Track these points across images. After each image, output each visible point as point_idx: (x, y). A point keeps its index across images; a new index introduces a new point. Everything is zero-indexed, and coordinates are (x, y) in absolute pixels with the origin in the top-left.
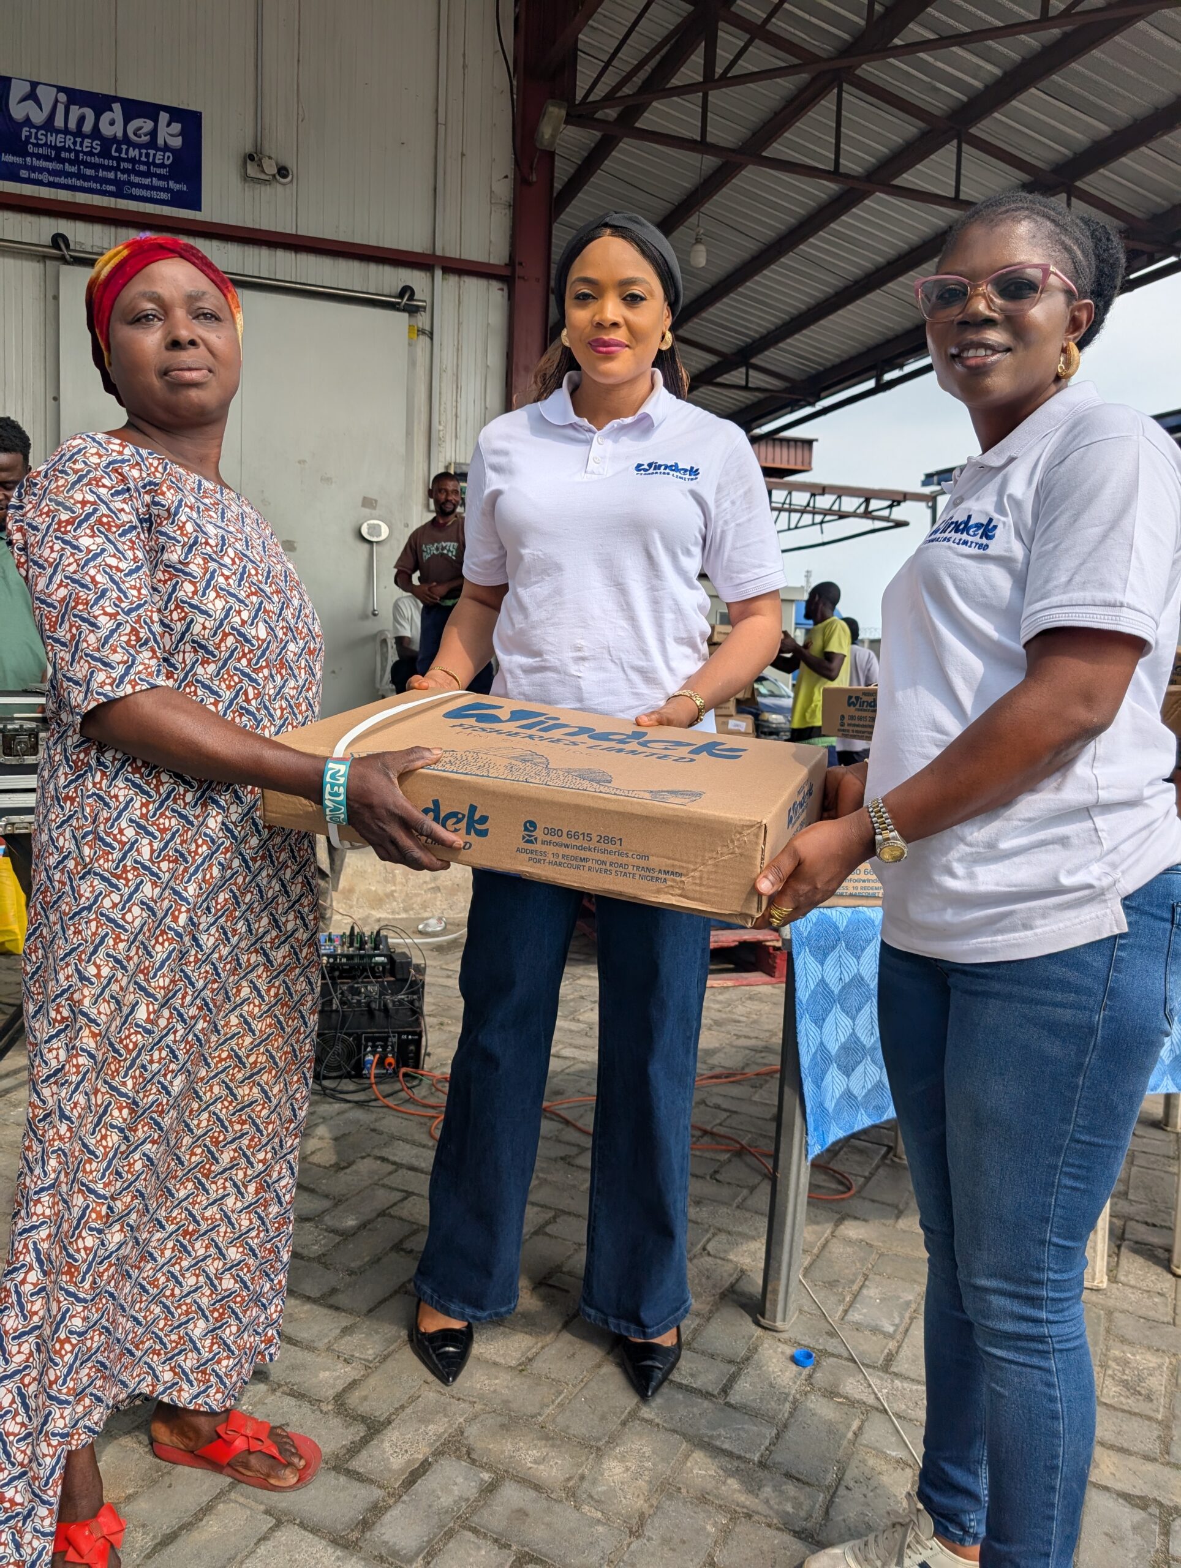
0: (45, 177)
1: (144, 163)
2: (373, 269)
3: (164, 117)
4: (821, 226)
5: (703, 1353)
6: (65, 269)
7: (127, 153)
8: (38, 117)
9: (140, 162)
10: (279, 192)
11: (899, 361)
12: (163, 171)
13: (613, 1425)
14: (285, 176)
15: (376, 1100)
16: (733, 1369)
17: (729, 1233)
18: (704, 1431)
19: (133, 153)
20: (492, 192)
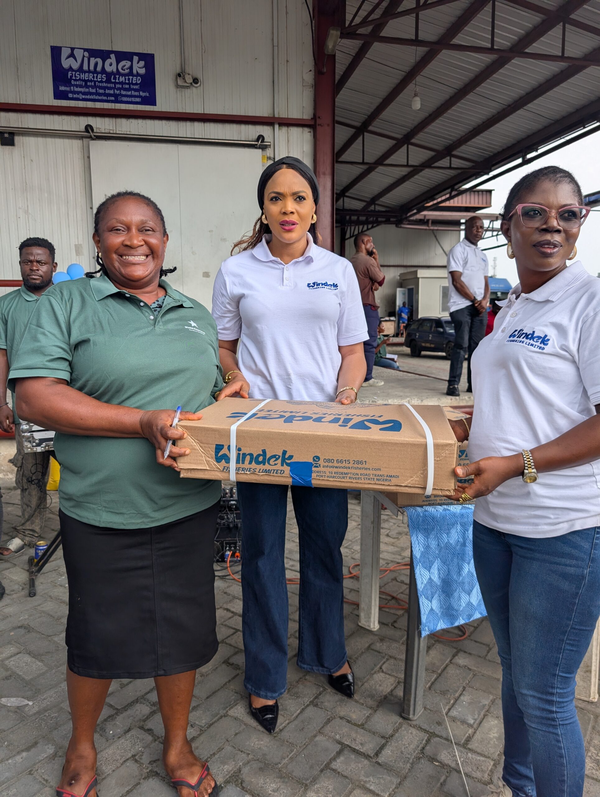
0: (81, 96)
1: (127, 84)
2: (243, 127)
3: (136, 58)
4: (487, 77)
5: (370, 731)
6: (92, 143)
7: (119, 80)
8: (75, 66)
9: (125, 83)
10: (194, 91)
11: (535, 147)
12: (136, 87)
13: (316, 772)
14: (197, 83)
15: (229, 575)
16: (384, 741)
17: (395, 659)
18: (362, 778)
19: (122, 79)
20: (303, 80)
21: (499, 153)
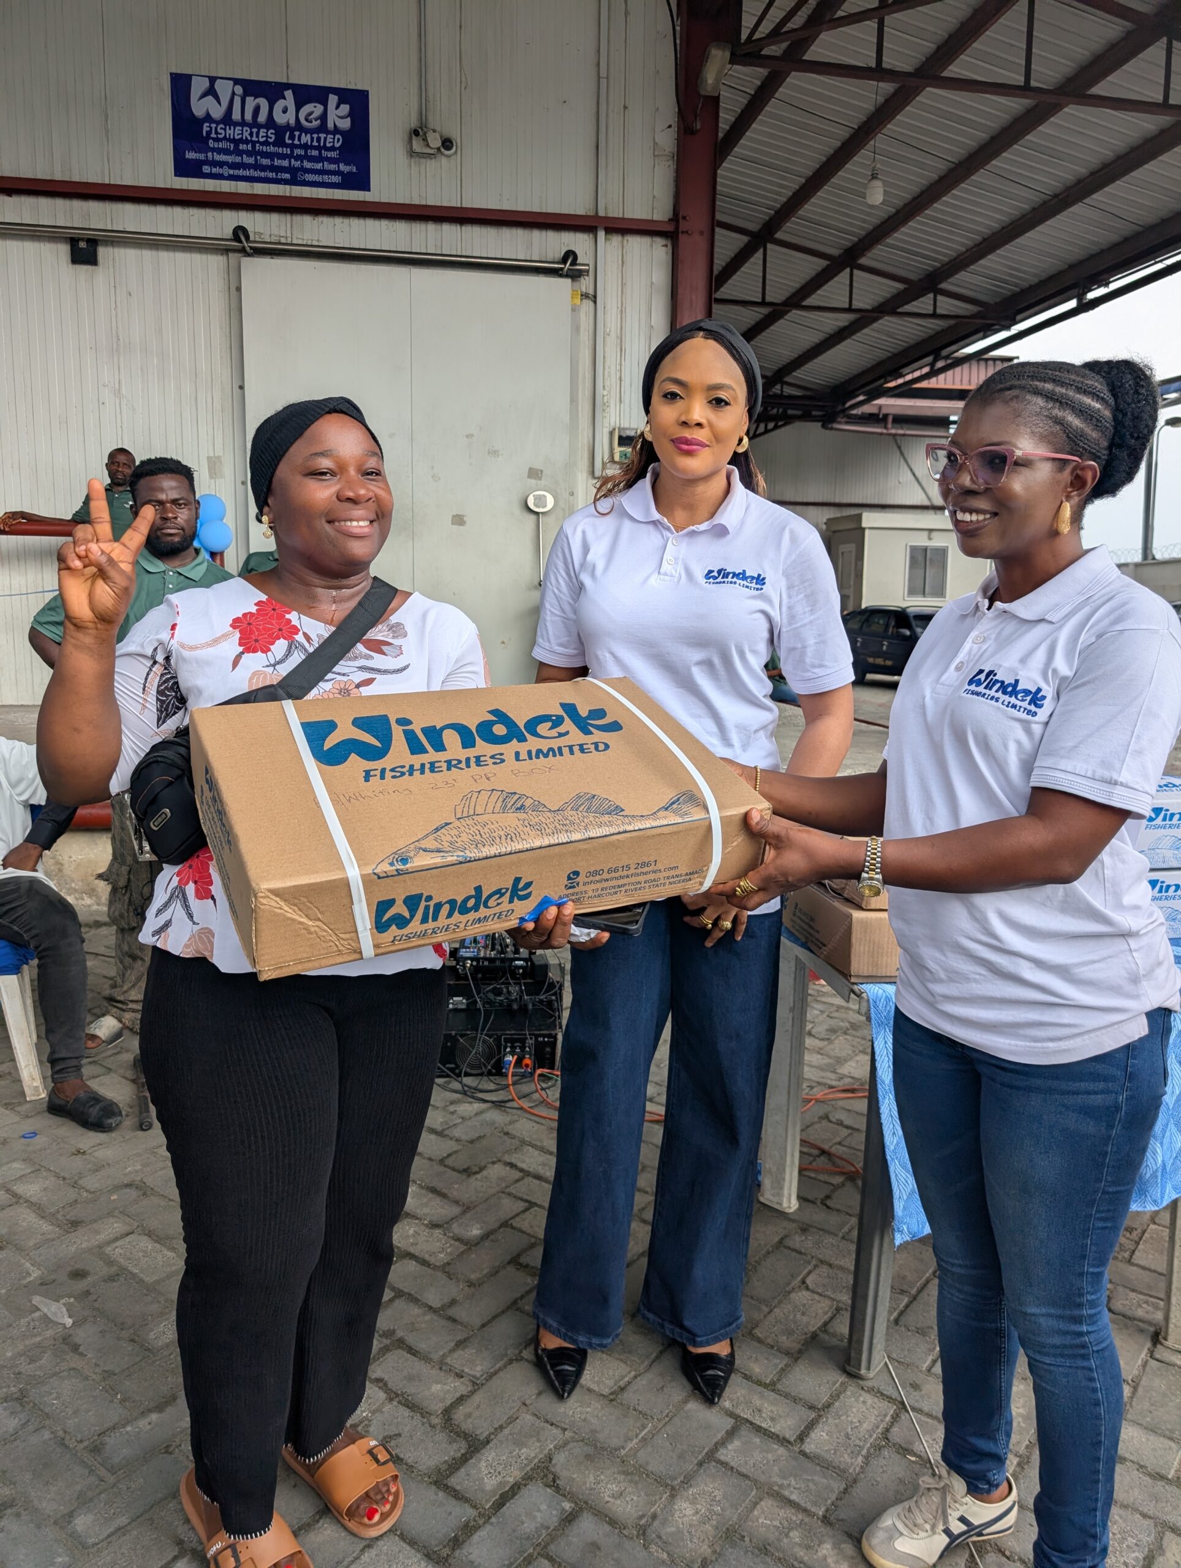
0: (226, 171)
1: (315, 148)
2: (536, 234)
3: (333, 99)
5: (787, 1396)
6: (246, 261)
7: (299, 139)
8: (217, 112)
9: (312, 147)
10: (444, 164)
12: (333, 154)
14: (449, 148)
15: (513, 1100)
16: (813, 1415)
17: (830, 1265)
18: (776, 1479)
19: (306, 139)
20: (655, 144)
21: (1032, 288)
